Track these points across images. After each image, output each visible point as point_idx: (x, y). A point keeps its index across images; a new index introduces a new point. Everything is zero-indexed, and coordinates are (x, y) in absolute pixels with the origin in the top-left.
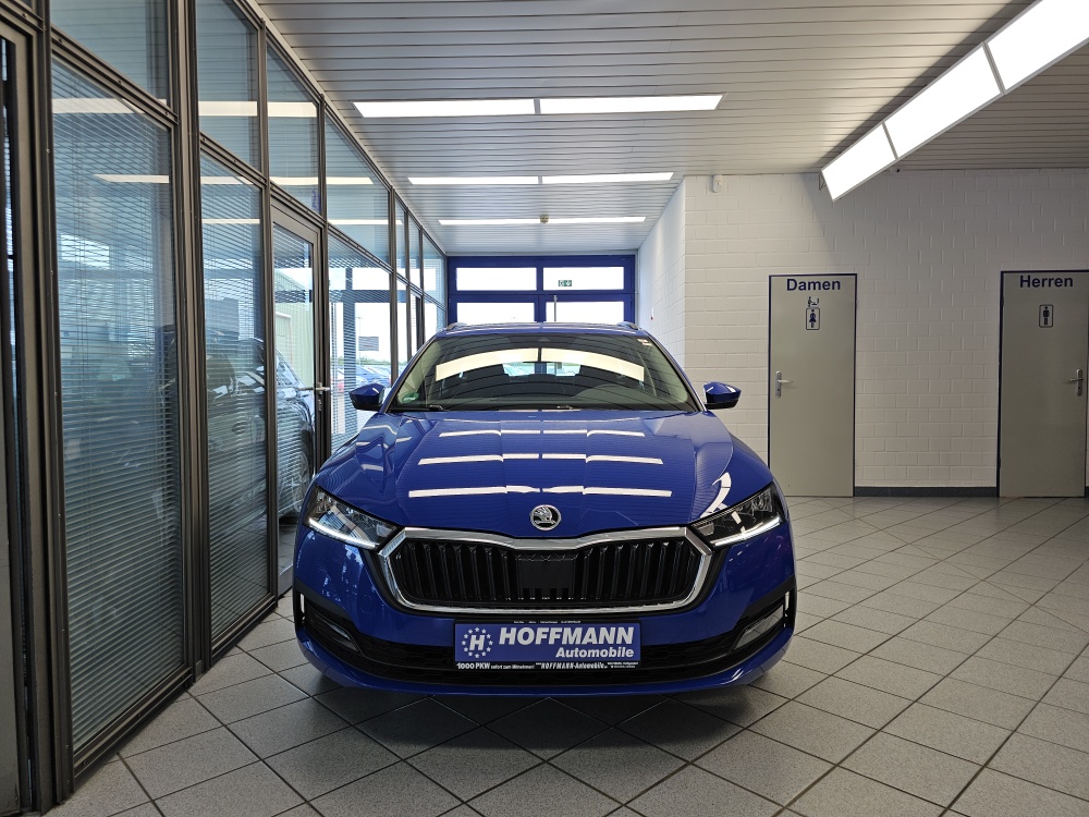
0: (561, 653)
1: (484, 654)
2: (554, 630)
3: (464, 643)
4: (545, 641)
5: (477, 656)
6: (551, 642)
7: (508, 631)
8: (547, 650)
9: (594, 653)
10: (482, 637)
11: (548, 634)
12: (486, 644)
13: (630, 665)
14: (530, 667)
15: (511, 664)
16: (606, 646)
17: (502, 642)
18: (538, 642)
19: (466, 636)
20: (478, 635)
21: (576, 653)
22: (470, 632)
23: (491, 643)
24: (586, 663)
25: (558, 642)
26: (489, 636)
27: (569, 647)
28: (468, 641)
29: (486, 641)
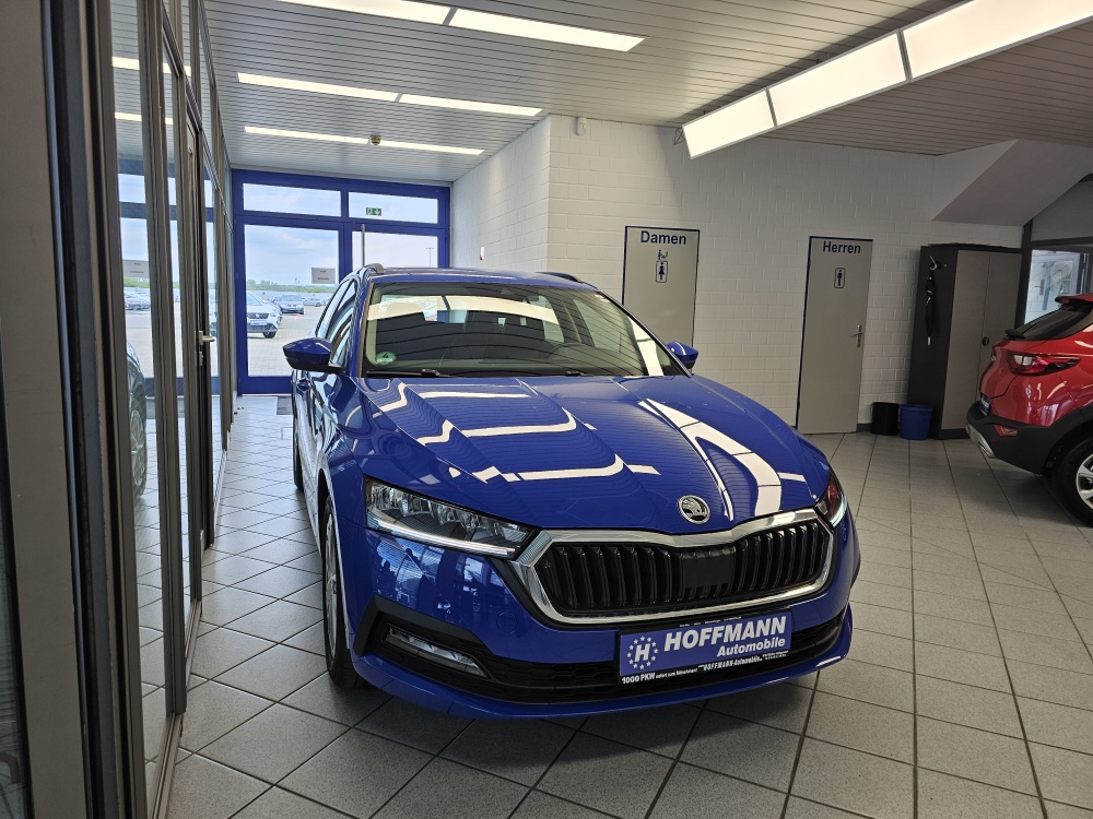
0: (722, 652)
1: (649, 664)
2: (717, 629)
3: (629, 655)
4: (708, 642)
5: (642, 667)
6: (714, 642)
7: (674, 637)
8: (709, 650)
9: (751, 647)
10: (647, 646)
11: (711, 634)
12: (651, 653)
13: (782, 654)
14: (692, 671)
15: (674, 670)
16: (762, 638)
17: (667, 648)
18: (702, 644)
19: (631, 648)
20: (643, 644)
21: (737, 650)
22: (636, 642)
23: (656, 651)
24: (744, 658)
25: (720, 640)
26: (654, 644)
27: (730, 645)
28: (634, 652)
29: (652, 649)
